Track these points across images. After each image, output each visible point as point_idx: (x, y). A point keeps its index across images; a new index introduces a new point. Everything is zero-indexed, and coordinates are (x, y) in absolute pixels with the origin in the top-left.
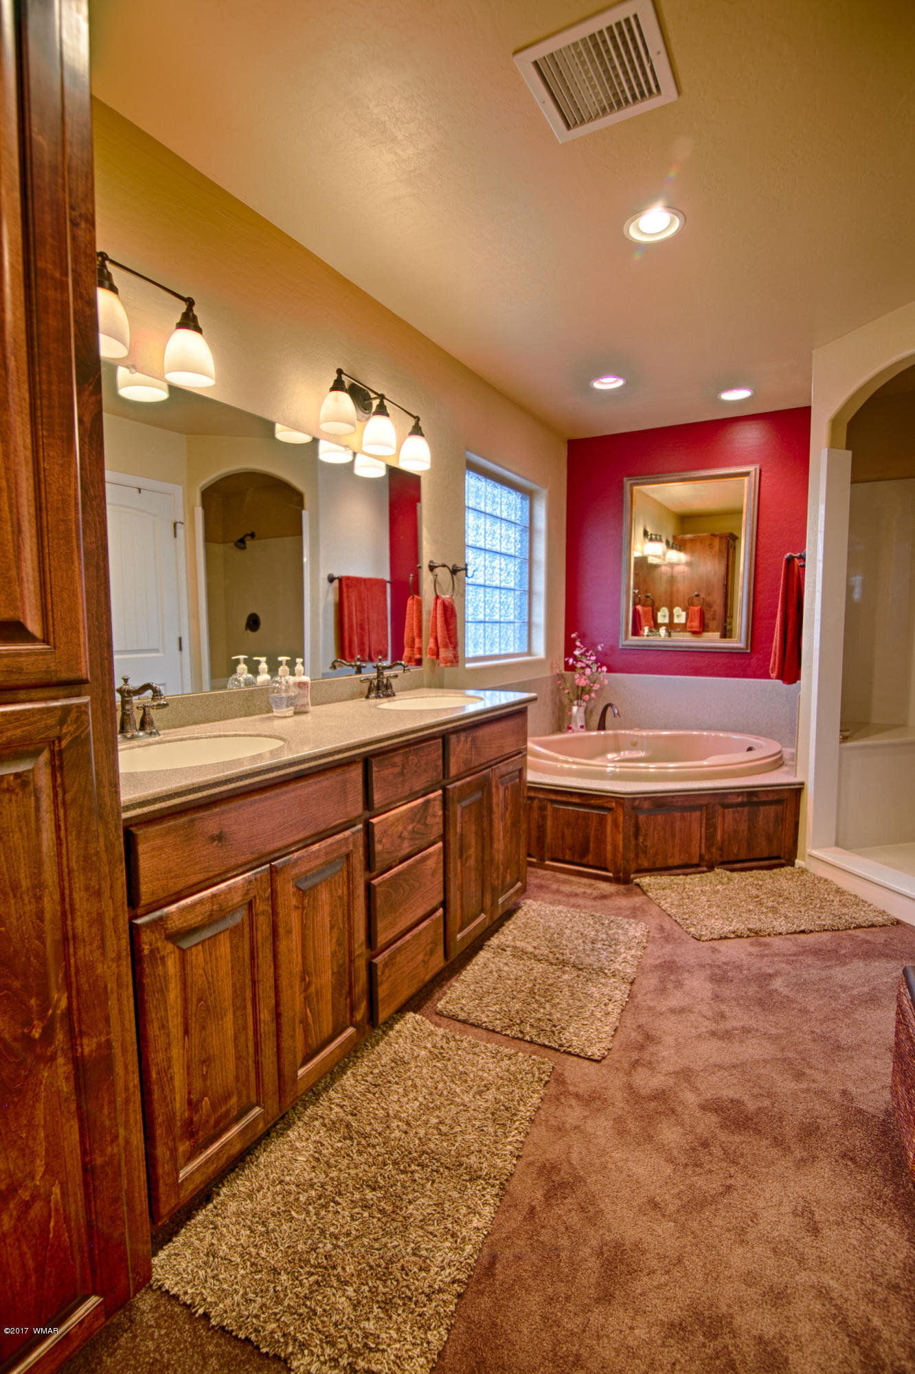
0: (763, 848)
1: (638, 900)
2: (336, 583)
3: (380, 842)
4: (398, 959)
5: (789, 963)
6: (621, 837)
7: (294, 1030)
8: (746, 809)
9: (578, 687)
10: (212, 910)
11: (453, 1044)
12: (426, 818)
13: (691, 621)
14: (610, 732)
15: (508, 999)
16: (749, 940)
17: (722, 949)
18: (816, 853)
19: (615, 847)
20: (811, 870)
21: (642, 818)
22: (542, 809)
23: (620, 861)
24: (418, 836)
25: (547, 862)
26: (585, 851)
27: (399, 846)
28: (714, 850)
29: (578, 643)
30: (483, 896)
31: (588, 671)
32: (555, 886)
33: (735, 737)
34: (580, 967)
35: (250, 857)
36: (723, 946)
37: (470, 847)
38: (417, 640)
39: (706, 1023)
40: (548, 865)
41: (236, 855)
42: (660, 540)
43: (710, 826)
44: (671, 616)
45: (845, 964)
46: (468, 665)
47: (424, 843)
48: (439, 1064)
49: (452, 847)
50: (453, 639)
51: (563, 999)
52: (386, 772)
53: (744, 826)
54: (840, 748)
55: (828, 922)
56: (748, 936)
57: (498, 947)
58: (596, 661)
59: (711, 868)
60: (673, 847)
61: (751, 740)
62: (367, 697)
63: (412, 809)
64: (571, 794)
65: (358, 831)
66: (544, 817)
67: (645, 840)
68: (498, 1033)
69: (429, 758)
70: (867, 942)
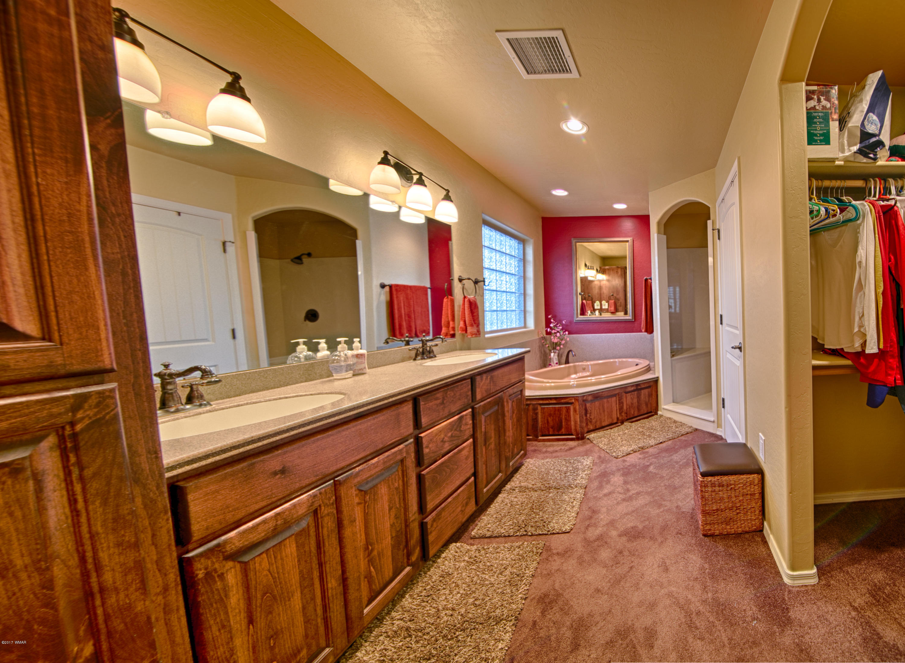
0: (644, 409)
1: (588, 446)
2: (387, 289)
3: (427, 447)
4: (443, 514)
5: (655, 458)
6: (578, 416)
7: (359, 584)
8: (636, 392)
9: (553, 343)
10: (276, 525)
11: (483, 552)
12: (461, 427)
13: (611, 307)
14: (571, 365)
15: (517, 516)
16: (639, 452)
17: (628, 459)
18: (665, 407)
19: (576, 422)
20: (664, 415)
21: (588, 405)
22: (535, 409)
23: (578, 429)
24: (456, 438)
25: (540, 438)
26: (560, 428)
27: (442, 447)
28: (623, 414)
29: (552, 321)
30: (500, 464)
31: (558, 334)
32: (544, 450)
33: (630, 360)
34: (559, 487)
35: (314, 479)
36: (628, 458)
37: (491, 438)
38: (451, 323)
39: (621, 496)
40: (541, 439)
41: (300, 481)
42: (593, 269)
43: (621, 403)
44: (601, 305)
45: (677, 452)
46: (487, 336)
47: (460, 441)
48: (474, 567)
49: (479, 440)
50: (476, 322)
51: (549, 507)
52: (431, 404)
53: (635, 400)
54: (672, 361)
55: (671, 436)
56: (639, 451)
57: (510, 489)
58: (562, 329)
59: (622, 423)
60: (604, 416)
61: (637, 360)
62: (415, 359)
63: (450, 423)
64: (551, 399)
65: (410, 443)
66: (536, 414)
67: (590, 415)
68: (512, 536)
69: (462, 391)
70: (686, 441)
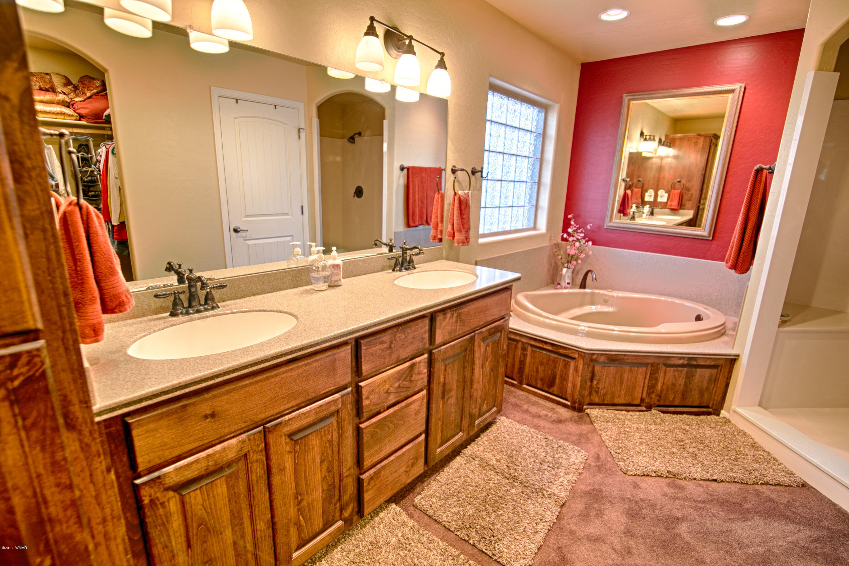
0: (695, 399)
1: (586, 427)
2: (405, 171)
3: (367, 398)
4: (382, 473)
6: (579, 379)
7: (288, 531)
8: (685, 369)
10: (208, 466)
12: (411, 376)
14: (588, 291)
18: (739, 410)
19: (574, 386)
20: (734, 422)
21: (597, 367)
22: (524, 349)
23: (577, 395)
24: (405, 389)
25: (525, 386)
26: (552, 384)
27: (386, 398)
28: (653, 396)
29: (572, 223)
30: (461, 421)
35: (243, 425)
37: (451, 390)
40: (525, 388)
41: (229, 426)
42: (653, 139)
46: (481, 241)
47: (409, 393)
49: (434, 392)
52: (375, 348)
57: (470, 455)
59: (649, 408)
60: (621, 390)
62: (393, 270)
63: (398, 372)
64: (546, 343)
65: (348, 392)
66: (525, 355)
69: (416, 333)
